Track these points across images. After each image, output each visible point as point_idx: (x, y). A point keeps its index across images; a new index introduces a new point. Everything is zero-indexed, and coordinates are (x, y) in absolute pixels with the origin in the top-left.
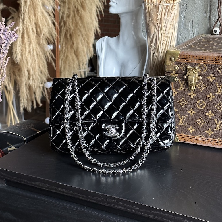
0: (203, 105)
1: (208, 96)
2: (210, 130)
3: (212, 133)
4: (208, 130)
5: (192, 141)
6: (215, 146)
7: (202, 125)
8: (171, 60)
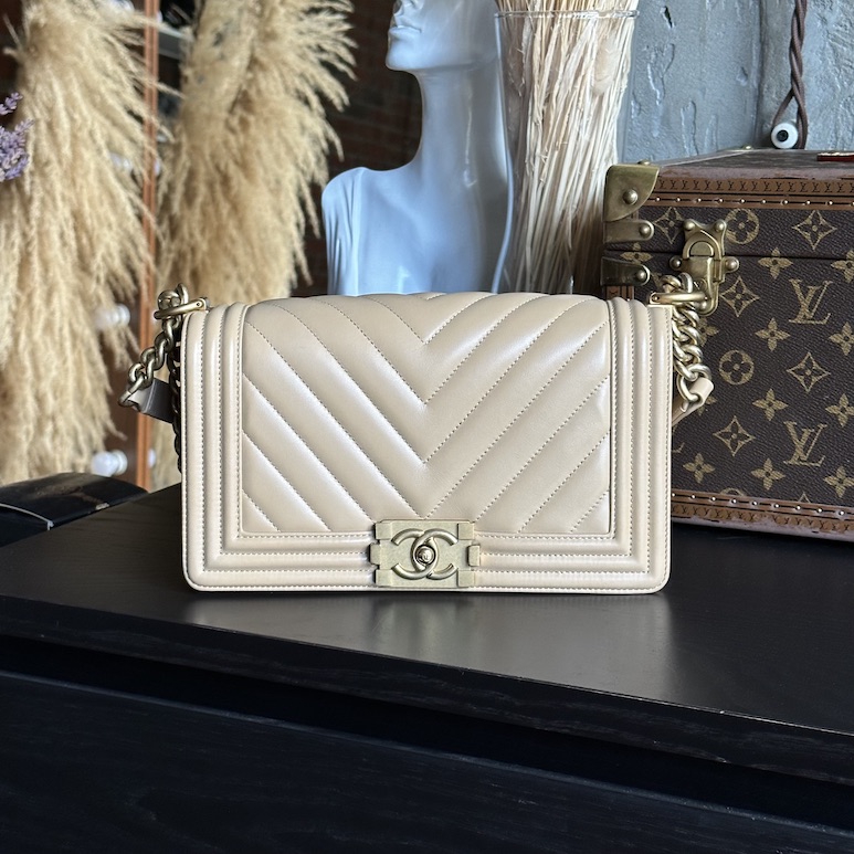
0: (745, 368)
1: (763, 334)
2: (768, 465)
3: (778, 475)
4: (762, 467)
5: (701, 511)
6: (787, 530)
7: (739, 447)
8: (625, 199)
